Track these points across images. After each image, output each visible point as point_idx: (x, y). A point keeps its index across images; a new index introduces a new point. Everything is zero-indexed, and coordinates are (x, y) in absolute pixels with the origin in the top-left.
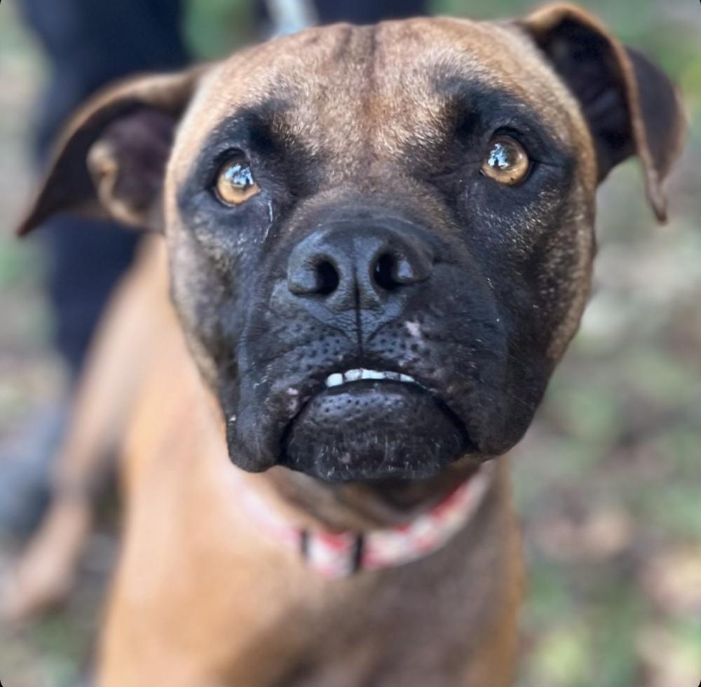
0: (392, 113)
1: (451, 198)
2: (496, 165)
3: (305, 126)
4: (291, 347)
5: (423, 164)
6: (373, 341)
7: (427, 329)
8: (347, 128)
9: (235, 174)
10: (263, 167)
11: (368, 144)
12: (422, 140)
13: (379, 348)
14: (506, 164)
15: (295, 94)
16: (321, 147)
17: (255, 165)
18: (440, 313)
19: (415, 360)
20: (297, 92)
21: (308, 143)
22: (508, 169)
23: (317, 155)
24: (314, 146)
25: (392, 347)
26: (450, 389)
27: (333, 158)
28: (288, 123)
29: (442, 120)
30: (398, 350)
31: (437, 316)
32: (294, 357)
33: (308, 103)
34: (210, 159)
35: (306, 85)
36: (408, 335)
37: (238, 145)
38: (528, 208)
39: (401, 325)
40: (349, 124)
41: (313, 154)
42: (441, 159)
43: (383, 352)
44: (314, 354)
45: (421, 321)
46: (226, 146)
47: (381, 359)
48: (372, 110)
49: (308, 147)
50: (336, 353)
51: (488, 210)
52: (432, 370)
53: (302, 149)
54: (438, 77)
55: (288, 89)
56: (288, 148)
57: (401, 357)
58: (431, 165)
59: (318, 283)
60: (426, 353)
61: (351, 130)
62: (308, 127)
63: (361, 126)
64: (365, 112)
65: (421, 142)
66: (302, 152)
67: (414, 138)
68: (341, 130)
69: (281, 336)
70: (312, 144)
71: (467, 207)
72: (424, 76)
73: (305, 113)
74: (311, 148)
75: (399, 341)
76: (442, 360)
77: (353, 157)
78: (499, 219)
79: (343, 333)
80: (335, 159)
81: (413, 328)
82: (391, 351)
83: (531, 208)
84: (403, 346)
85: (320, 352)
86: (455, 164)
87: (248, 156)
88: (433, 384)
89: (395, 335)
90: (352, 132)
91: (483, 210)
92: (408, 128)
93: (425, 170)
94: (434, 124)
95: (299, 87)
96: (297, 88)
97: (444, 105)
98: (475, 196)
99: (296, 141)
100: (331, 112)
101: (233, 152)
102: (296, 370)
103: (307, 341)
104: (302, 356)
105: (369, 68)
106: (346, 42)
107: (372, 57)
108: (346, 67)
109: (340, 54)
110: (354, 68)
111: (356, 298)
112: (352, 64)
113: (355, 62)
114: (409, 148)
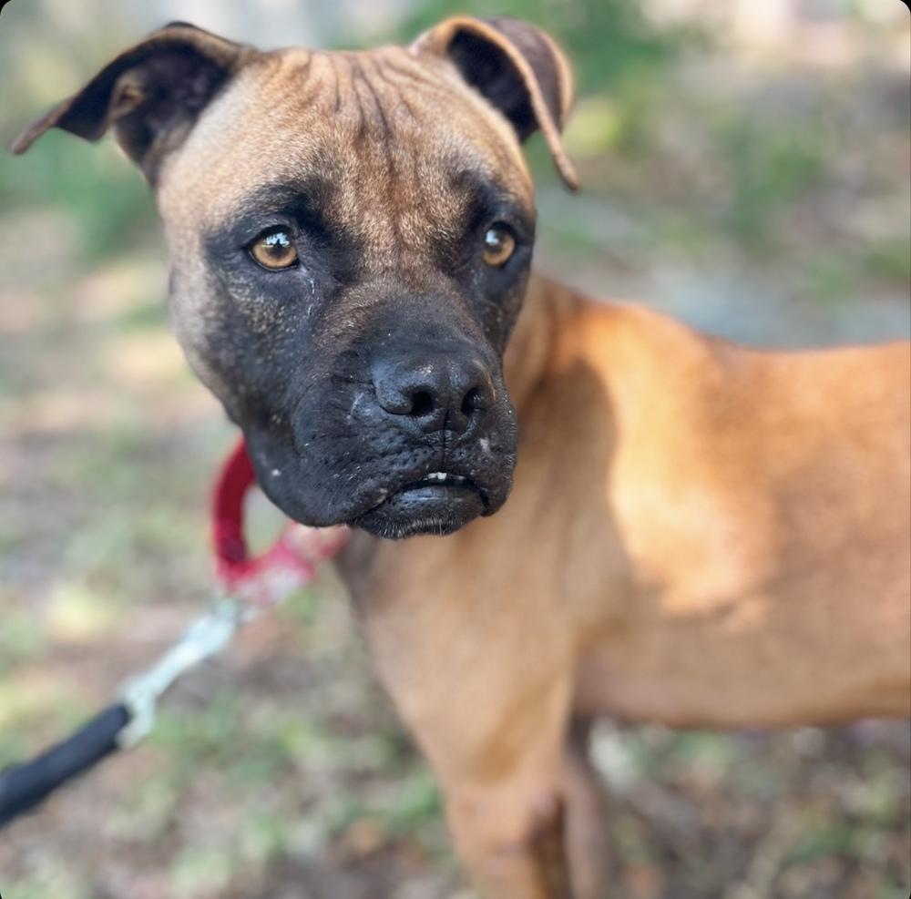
3: (349, 213)
4: (383, 455)
5: (447, 258)
6: (453, 454)
7: (494, 444)
10: (311, 246)
11: (395, 230)
17: (302, 244)
18: (502, 429)
19: (483, 471)
25: (468, 459)
28: (337, 211)
30: (472, 462)
31: (499, 432)
32: (386, 463)
37: (287, 223)
39: (475, 442)
43: (460, 462)
44: (405, 462)
45: (491, 438)
47: (457, 468)
48: (395, 195)
50: (424, 463)
52: (491, 478)
53: (347, 237)
54: (451, 171)
55: (330, 166)
56: (336, 235)
57: (474, 468)
59: (413, 405)
60: (492, 464)
61: (381, 214)
62: (351, 213)
63: (388, 210)
67: (438, 233)
72: (439, 169)
75: (473, 453)
76: (501, 467)
79: (431, 446)
82: (467, 462)
84: (476, 459)
85: (409, 460)
87: (296, 234)
89: (470, 448)
90: (382, 216)
92: (432, 221)
97: (462, 202)
102: (386, 474)
103: (399, 452)
104: (392, 463)
105: (386, 148)
106: (362, 113)
107: (385, 133)
108: (368, 146)
109: (362, 130)
110: (375, 147)
111: (445, 422)
112: (373, 143)
113: (375, 140)
114: (435, 242)
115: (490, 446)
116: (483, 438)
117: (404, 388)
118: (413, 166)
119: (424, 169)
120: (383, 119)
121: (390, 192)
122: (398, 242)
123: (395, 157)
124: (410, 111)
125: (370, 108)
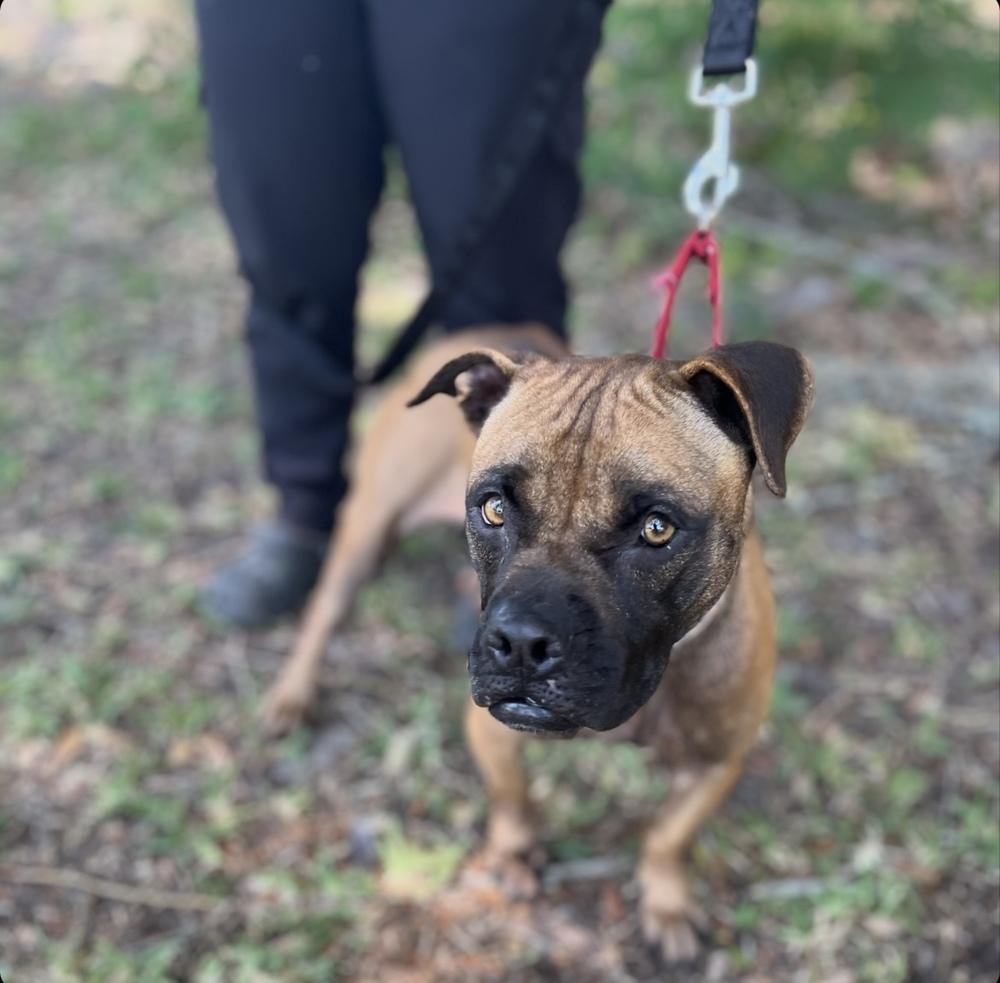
0: (588, 492)
1: (609, 564)
2: (654, 530)
3: (536, 493)
4: (489, 673)
5: (596, 542)
6: (529, 684)
7: (559, 683)
9: (497, 506)
10: (509, 510)
11: (570, 510)
12: (600, 525)
13: (532, 689)
14: (662, 530)
15: (534, 467)
16: (543, 511)
18: (569, 675)
19: (551, 700)
20: (536, 465)
21: (535, 506)
22: (663, 533)
23: (538, 515)
24: (538, 509)
25: (539, 690)
27: (546, 521)
28: (525, 489)
30: (542, 694)
31: (566, 677)
32: (490, 680)
33: (542, 475)
34: (481, 493)
35: (542, 462)
36: (548, 685)
37: (499, 492)
38: (665, 567)
39: (545, 680)
40: (563, 494)
41: (536, 514)
42: (608, 541)
43: (534, 692)
44: (499, 683)
45: (556, 679)
48: (578, 485)
49: (534, 509)
50: (510, 686)
54: (616, 478)
55: (531, 462)
56: (522, 505)
57: (543, 697)
58: (600, 543)
59: (503, 644)
60: (558, 696)
61: (563, 499)
62: (538, 494)
63: (569, 498)
64: (574, 485)
65: (599, 527)
66: (530, 510)
67: (596, 523)
68: (557, 499)
72: (608, 474)
73: (538, 483)
74: (536, 510)
75: (543, 688)
76: (568, 700)
77: (559, 522)
79: (514, 676)
82: (538, 693)
83: (667, 566)
84: (545, 691)
85: (501, 682)
86: (618, 544)
87: (503, 500)
89: (541, 684)
90: (564, 501)
93: (596, 546)
94: (607, 519)
95: (538, 462)
96: (536, 463)
97: (615, 508)
98: (628, 560)
99: (527, 504)
100: (553, 485)
102: (489, 687)
103: (497, 674)
104: (493, 681)
105: (582, 449)
106: (575, 421)
107: (587, 437)
108: (568, 447)
109: (566, 434)
110: (573, 448)
111: (520, 661)
112: (572, 445)
113: (575, 443)
114: (592, 528)
115: (555, 684)
116: (551, 678)
117: (496, 632)
118: (594, 466)
119: (600, 470)
120: (590, 427)
121: (575, 482)
122: (568, 523)
123: (586, 456)
124: (613, 422)
125: (584, 417)
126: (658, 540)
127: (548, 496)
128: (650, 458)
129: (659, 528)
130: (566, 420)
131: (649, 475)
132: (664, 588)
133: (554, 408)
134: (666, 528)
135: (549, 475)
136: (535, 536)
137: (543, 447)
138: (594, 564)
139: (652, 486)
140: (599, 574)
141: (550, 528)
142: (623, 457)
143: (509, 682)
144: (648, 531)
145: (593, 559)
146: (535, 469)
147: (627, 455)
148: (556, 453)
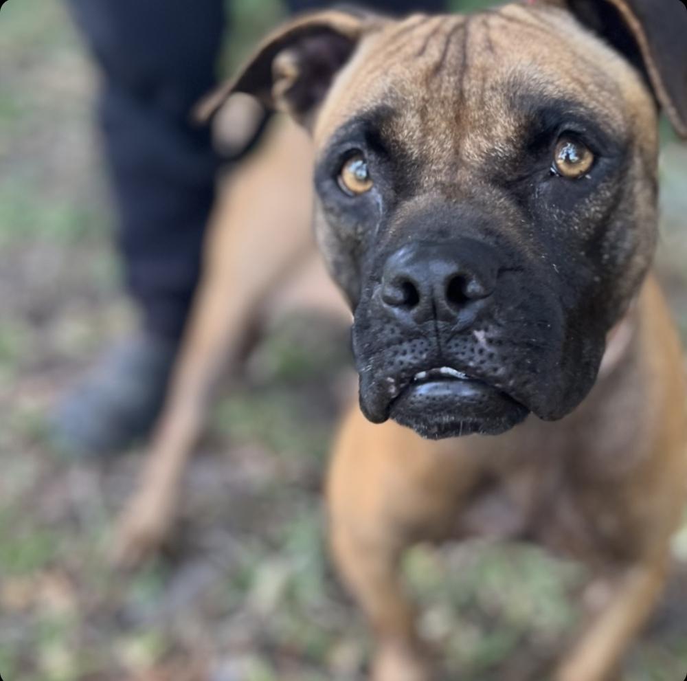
0: (477, 124)
1: (522, 200)
2: (567, 160)
3: (409, 133)
4: (389, 345)
5: (500, 173)
6: (449, 345)
7: (491, 335)
8: (443, 137)
9: (358, 168)
10: (377, 163)
11: (457, 151)
12: (500, 152)
13: (454, 350)
14: (576, 158)
15: (402, 104)
16: (421, 153)
17: (371, 162)
18: (503, 322)
19: (482, 362)
20: (404, 102)
21: (410, 149)
22: (578, 162)
23: (417, 159)
24: (415, 152)
25: (464, 350)
26: (511, 383)
27: (428, 164)
28: (395, 129)
29: (516, 137)
30: (468, 354)
31: (499, 325)
32: (390, 354)
33: (413, 112)
34: (336, 155)
35: (411, 98)
36: (476, 341)
37: (359, 146)
38: (589, 199)
39: (470, 333)
40: (444, 133)
41: (414, 158)
42: (515, 169)
43: (457, 353)
44: (404, 353)
45: (486, 330)
46: (349, 146)
47: (455, 359)
48: (462, 121)
49: (410, 152)
50: (421, 353)
51: (554, 205)
52: (495, 370)
53: (405, 153)
54: (512, 95)
55: (396, 99)
56: (394, 151)
57: (471, 359)
58: (506, 173)
59: (405, 296)
60: (491, 356)
61: (446, 138)
62: (411, 134)
63: (454, 135)
64: (457, 121)
65: (500, 155)
66: (404, 155)
67: (494, 150)
68: (437, 139)
69: (379, 335)
70: (413, 150)
71: (536, 205)
72: (501, 94)
73: (409, 122)
74: (412, 153)
75: (469, 345)
76: (504, 359)
77: (444, 163)
78: (563, 212)
79: (425, 337)
80: (430, 165)
81: (480, 335)
82: (463, 353)
83: (591, 199)
84: (472, 350)
85: (408, 351)
86: (527, 174)
87: (366, 155)
88: (498, 380)
89: (465, 340)
90: (446, 140)
91: (550, 206)
92: (490, 138)
93: (502, 178)
94: (508, 140)
95: (406, 98)
96: (404, 99)
97: (517, 125)
98: (544, 195)
99: (400, 147)
100: (429, 123)
101: (354, 152)
102: (391, 363)
103: (401, 342)
104: (396, 353)
105: (461, 80)
106: (444, 54)
107: (463, 68)
108: (442, 81)
109: (438, 68)
110: (448, 81)
111: (434, 312)
112: (447, 78)
113: (449, 75)
114: (490, 158)
115: (485, 337)
116: (479, 330)
117: (394, 279)
118: (480, 93)
119: (488, 94)
120: (465, 56)
121: (458, 118)
122: (457, 161)
123: (467, 86)
124: (490, 46)
125: (453, 49)
126: (574, 171)
127: (424, 136)
128: (548, 69)
129: (572, 157)
130: (434, 53)
131: (550, 88)
132: (592, 232)
133: (418, 44)
134: (580, 156)
135: (423, 113)
136: (418, 184)
137: (412, 82)
138: (502, 200)
139: (557, 102)
140: (512, 210)
141: (435, 171)
142: (514, 72)
143: (419, 347)
144: (560, 162)
145: (500, 194)
146: (404, 106)
147: (519, 68)
148: (428, 87)
